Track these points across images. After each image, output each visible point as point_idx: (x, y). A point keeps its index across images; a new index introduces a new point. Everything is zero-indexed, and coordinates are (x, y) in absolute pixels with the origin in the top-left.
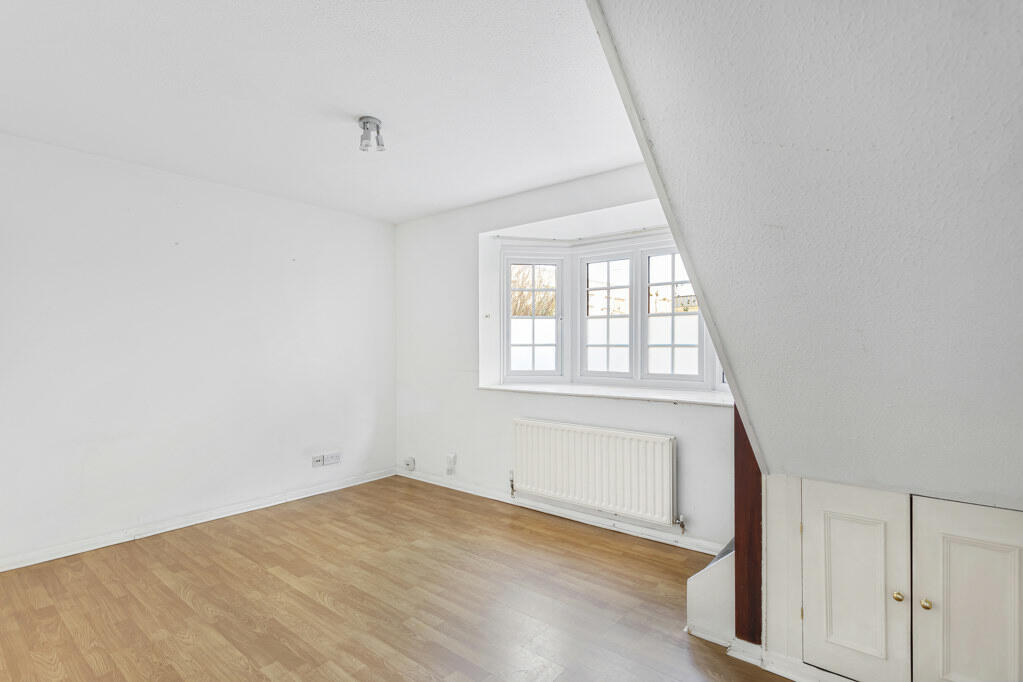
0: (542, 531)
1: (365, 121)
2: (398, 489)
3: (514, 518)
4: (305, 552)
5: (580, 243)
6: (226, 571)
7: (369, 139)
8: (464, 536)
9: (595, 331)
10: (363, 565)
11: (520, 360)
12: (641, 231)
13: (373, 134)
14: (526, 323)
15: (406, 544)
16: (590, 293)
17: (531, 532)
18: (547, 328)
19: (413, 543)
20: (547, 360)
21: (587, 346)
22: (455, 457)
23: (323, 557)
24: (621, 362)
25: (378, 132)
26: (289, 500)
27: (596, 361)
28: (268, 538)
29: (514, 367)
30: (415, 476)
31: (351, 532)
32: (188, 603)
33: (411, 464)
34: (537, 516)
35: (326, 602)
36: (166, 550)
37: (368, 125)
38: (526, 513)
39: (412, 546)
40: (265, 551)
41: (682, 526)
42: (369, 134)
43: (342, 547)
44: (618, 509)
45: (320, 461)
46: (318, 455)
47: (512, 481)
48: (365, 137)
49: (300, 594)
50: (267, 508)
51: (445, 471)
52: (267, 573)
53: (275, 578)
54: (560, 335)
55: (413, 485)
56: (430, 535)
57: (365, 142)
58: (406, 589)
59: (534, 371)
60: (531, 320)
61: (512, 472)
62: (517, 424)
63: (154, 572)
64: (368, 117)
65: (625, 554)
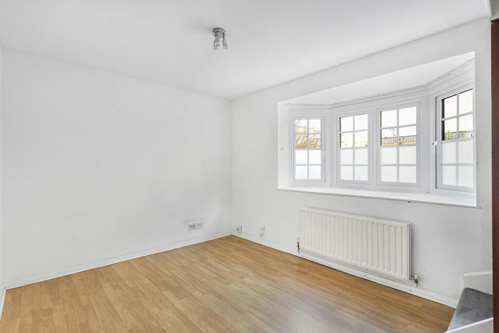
0: (318, 276)
1: (216, 31)
2: (233, 244)
3: (300, 265)
4: (183, 282)
5: (336, 106)
6: (142, 292)
7: (219, 41)
8: (273, 277)
9: (346, 157)
10: (215, 293)
11: (301, 173)
12: (376, 96)
13: (221, 39)
14: (305, 152)
15: (239, 280)
16: (342, 134)
17: (313, 277)
18: (316, 156)
19: (244, 280)
20: (316, 173)
21: (341, 166)
22: (264, 227)
23: (193, 286)
24: (362, 175)
25: (224, 38)
26: (177, 247)
27: (346, 174)
28: (165, 271)
29: (297, 177)
30: (242, 236)
31: (209, 270)
32: (119, 313)
33: (239, 230)
34: (315, 266)
35: (194, 319)
36: (113, 275)
37: (218, 33)
38: (308, 263)
39: (243, 282)
40: (162, 279)
41: (416, 281)
42: (219, 40)
43: (204, 280)
44: (369, 266)
45: (192, 227)
46: (192, 223)
47: (298, 243)
48: (217, 40)
49: (180, 312)
50: (165, 252)
51: (259, 235)
52: (163, 295)
53: (167, 299)
54: (324, 160)
55: (240, 241)
56: (253, 274)
57: (216, 43)
58: (242, 313)
59: (308, 180)
60: (307, 151)
61: (298, 238)
62: (301, 211)
63: (105, 289)
64: (218, 28)
65: (377, 298)
